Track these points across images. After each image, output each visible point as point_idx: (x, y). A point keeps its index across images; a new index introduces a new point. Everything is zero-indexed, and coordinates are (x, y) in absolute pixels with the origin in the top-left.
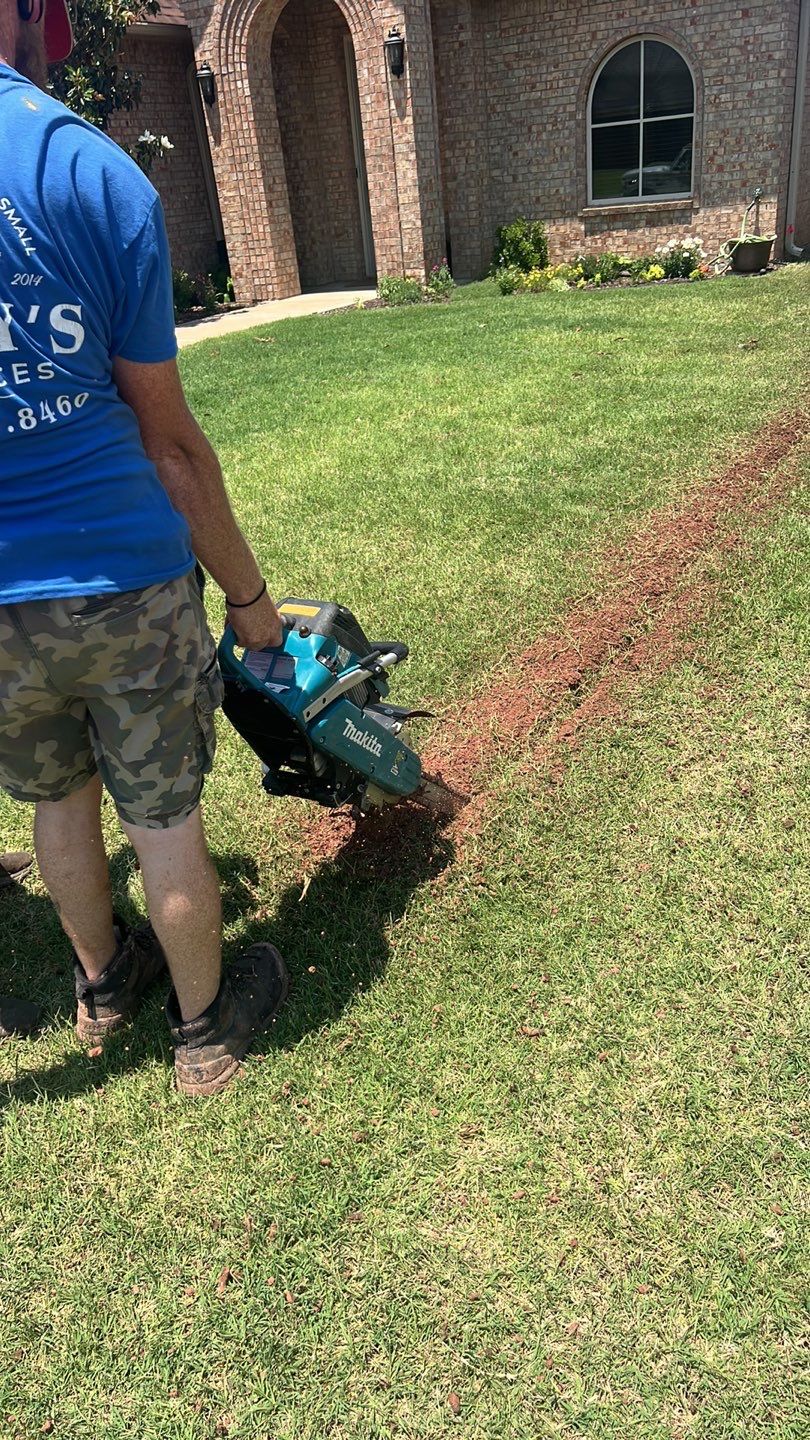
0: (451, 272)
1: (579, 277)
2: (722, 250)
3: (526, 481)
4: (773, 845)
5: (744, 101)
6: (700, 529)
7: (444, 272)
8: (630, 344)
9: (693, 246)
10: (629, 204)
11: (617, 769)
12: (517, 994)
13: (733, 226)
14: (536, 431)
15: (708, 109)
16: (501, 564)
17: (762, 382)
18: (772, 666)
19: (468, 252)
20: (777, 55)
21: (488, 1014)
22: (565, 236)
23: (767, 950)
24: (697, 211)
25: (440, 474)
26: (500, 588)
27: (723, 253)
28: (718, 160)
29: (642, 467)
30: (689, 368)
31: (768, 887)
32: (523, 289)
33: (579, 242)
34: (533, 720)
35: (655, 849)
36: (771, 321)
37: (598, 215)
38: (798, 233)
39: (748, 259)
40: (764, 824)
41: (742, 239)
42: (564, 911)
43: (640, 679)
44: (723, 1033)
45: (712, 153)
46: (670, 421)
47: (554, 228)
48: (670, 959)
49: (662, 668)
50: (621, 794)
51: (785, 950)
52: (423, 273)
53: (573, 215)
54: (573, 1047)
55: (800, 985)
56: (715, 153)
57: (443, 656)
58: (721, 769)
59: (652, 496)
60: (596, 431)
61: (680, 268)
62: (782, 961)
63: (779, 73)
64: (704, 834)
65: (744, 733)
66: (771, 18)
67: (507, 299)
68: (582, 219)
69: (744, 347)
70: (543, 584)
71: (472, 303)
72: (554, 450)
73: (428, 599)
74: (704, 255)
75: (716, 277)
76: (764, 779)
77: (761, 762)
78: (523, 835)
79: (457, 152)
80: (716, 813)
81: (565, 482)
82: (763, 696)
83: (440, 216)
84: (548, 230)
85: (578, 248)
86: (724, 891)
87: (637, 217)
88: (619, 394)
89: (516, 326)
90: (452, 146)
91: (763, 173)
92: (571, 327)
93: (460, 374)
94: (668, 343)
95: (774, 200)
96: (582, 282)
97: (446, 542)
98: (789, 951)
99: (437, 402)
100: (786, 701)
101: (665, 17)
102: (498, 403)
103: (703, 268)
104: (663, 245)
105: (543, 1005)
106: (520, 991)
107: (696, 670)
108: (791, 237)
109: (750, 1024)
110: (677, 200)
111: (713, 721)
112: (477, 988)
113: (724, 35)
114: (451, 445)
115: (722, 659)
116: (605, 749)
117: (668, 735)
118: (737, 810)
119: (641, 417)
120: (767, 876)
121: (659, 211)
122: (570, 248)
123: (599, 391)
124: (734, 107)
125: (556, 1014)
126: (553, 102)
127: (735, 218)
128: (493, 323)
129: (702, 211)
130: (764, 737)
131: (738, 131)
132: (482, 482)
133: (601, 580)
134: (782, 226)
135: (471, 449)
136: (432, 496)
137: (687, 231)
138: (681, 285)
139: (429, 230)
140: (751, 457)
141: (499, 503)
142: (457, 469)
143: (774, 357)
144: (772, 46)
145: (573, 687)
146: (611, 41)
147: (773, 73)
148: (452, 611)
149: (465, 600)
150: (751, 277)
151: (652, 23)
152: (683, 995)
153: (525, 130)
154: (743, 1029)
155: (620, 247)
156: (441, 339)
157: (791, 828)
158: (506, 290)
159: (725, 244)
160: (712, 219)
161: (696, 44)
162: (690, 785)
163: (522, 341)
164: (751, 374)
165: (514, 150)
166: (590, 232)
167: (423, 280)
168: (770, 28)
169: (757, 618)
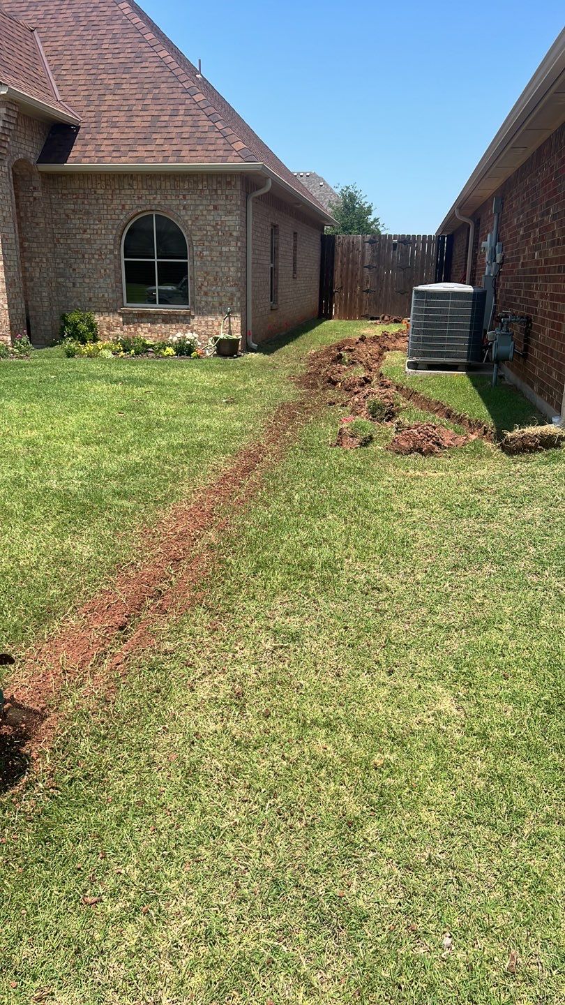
0: (30, 339)
1: (120, 351)
2: (210, 341)
3: (86, 483)
4: (257, 729)
5: (217, 257)
6: (204, 516)
7: (25, 339)
8: (155, 395)
9: (193, 338)
10: (152, 308)
11: (154, 686)
12: (80, 872)
13: (216, 328)
14: (93, 449)
15: (196, 258)
16: (68, 541)
17: (238, 424)
18: (252, 605)
19: (43, 328)
20: (235, 234)
21: (57, 893)
22: (109, 323)
23: (256, 807)
24: (193, 317)
25: (22, 478)
26: (68, 558)
27: (211, 344)
28: (204, 289)
29: (165, 475)
30: (193, 413)
31: (255, 761)
32: (82, 355)
33: (119, 328)
34: (93, 655)
35: (181, 743)
36: (242, 387)
37: (131, 313)
38: (254, 336)
39: (226, 349)
40: (251, 715)
41: (222, 336)
42: (116, 800)
43: (168, 619)
44: (230, 874)
45: (200, 284)
46: (182, 446)
47: (102, 318)
48: (191, 825)
49: (183, 611)
50: (157, 704)
51: (268, 804)
52: (9, 338)
53: (114, 311)
54: (123, 906)
55: (278, 828)
56: (202, 285)
57: (23, 610)
58: (222, 679)
59: (172, 495)
60: (134, 451)
61: (185, 350)
62: (267, 813)
63: (237, 244)
64: (213, 727)
65: (237, 652)
66: (230, 212)
67: (71, 360)
68: (120, 314)
69: (227, 402)
70: (99, 555)
71: (46, 361)
72: (105, 463)
73: (12, 568)
74: (199, 344)
75: (207, 357)
76: (250, 684)
77: (248, 672)
78: (85, 745)
79: (33, 264)
80: (220, 711)
81: (114, 484)
82: (247, 626)
83: (22, 302)
84: (97, 318)
85: (118, 332)
86: (227, 768)
87: (156, 317)
88: (149, 427)
89: (77, 379)
90: (30, 260)
91: (231, 299)
92: (116, 382)
93: (37, 408)
94: (179, 396)
95: (239, 315)
96: (122, 353)
97: (26, 526)
98: (270, 804)
99: (19, 427)
100: (261, 628)
101: (167, 202)
102: (65, 430)
103: (199, 352)
104: (174, 335)
105: (100, 877)
106: (82, 869)
107: (205, 611)
108: (250, 338)
109: (247, 863)
110: (181, 309)
111: (217, 646)
112: (48, 872)
113: (203, 218)
114: (31, 457)
115: (221, 602)
116: (145, 672)
117: (187, 658)
118: (234, 707)
119: (164, 443)
120: (254, 753)
121: (170, 314)
122: (113, 331)
123: (136, 424)
124: (212, 259)
125: (110, 883)
126: (98, 242)
127: (216, 323)
128: (61, 376)
129: (196, 318)
130: (249, 654)
131: (215, 273)
132: (54, 484)
133: (139, 551)
134: (244, 330)
135: (45, 460)
136: (16, 493)
137: (188, 328)
138: (185, 361)
139: (14, 311)
140: (233, 471)
141: (67, 499)
142: (35, 474)
143: (245, 409)
144: (232, 228)
145: (121, 628)
146: (135, 212)
147: (233, 243)
148: (31, 576)
149: (41, 568)
150: (228, 359)
151: (159, 204)
152: (202, 849)
153: (80, 256)
154: (243, 868)
155: (146, 333)
156: (23, 384)
157: (268, 716)
158: (70, 354)
159: (212, 338)
160: (203, 322)
161: (187, 221)
162: (202, 693)
163: (81, 389)
164: (231, 419)
165: (73, 267)
166: (126, 322)
167: (9, 344)
168: (230, 218)
169: (241, 574)
